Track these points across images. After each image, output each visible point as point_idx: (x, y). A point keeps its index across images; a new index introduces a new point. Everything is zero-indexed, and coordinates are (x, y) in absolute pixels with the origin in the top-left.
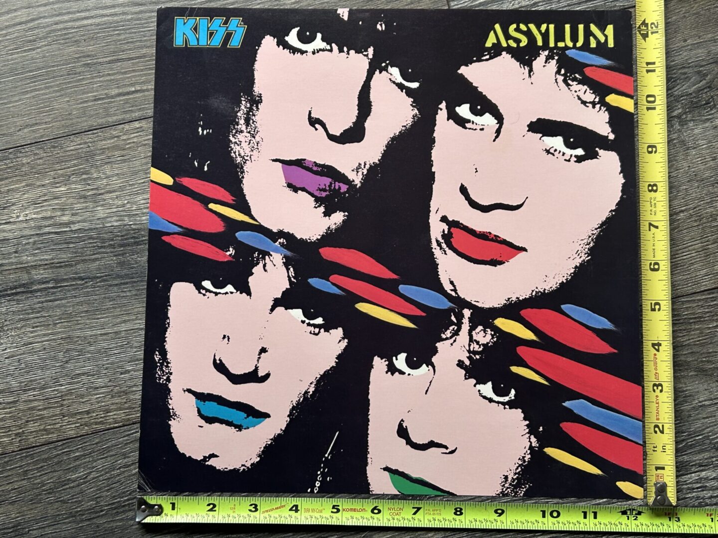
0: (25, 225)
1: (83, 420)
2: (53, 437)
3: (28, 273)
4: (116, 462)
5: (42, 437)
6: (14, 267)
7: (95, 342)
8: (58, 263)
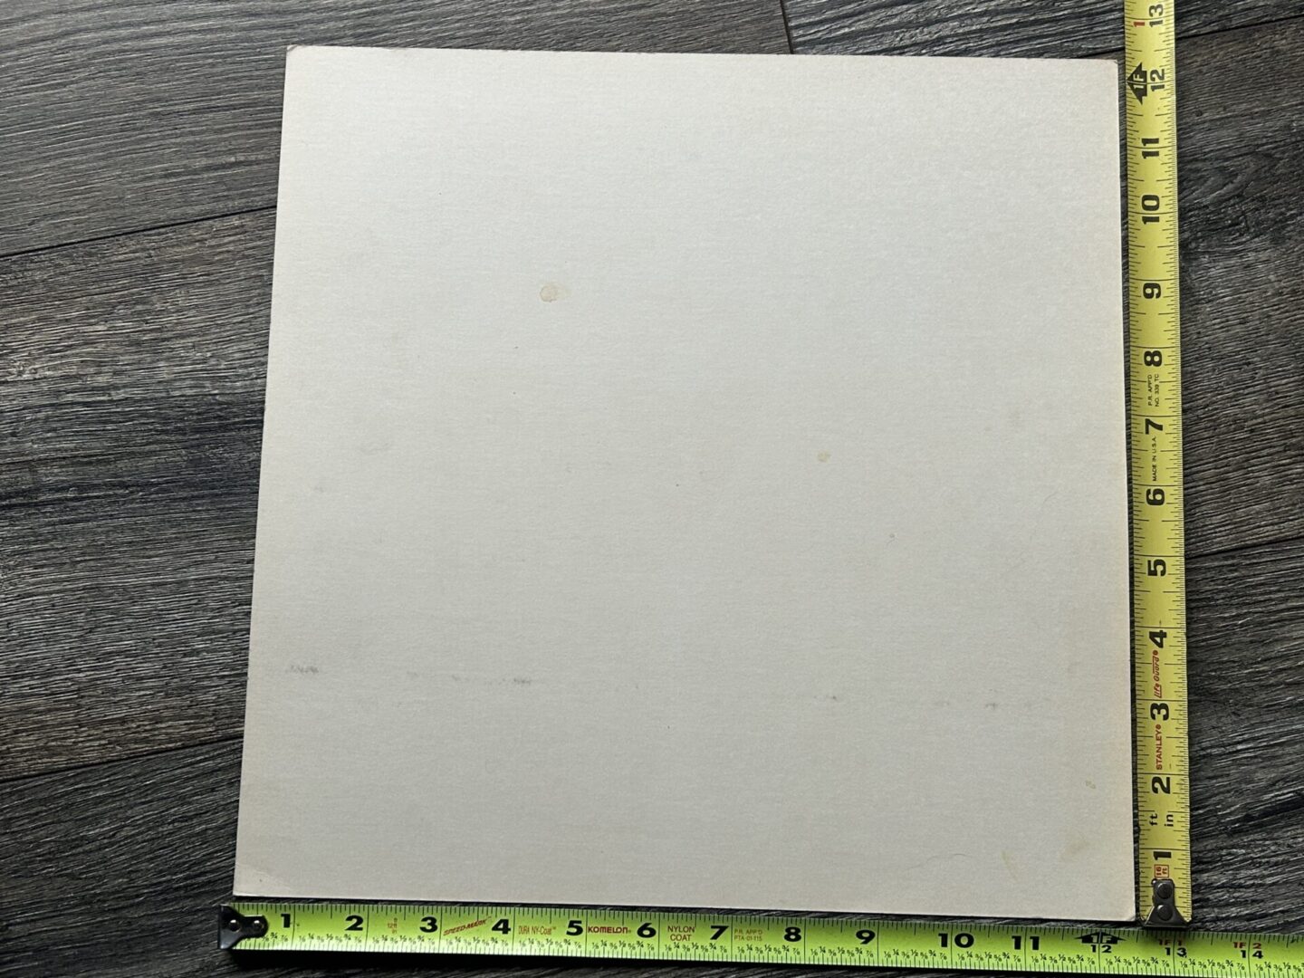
0: (32, 388)
1: (114, 734)
2: (61, 761)
3: (33, 471)
4: (167, 811)
5: (40, 761)
6: (8, 460)
7: (142, 597)
8: (85, 457)
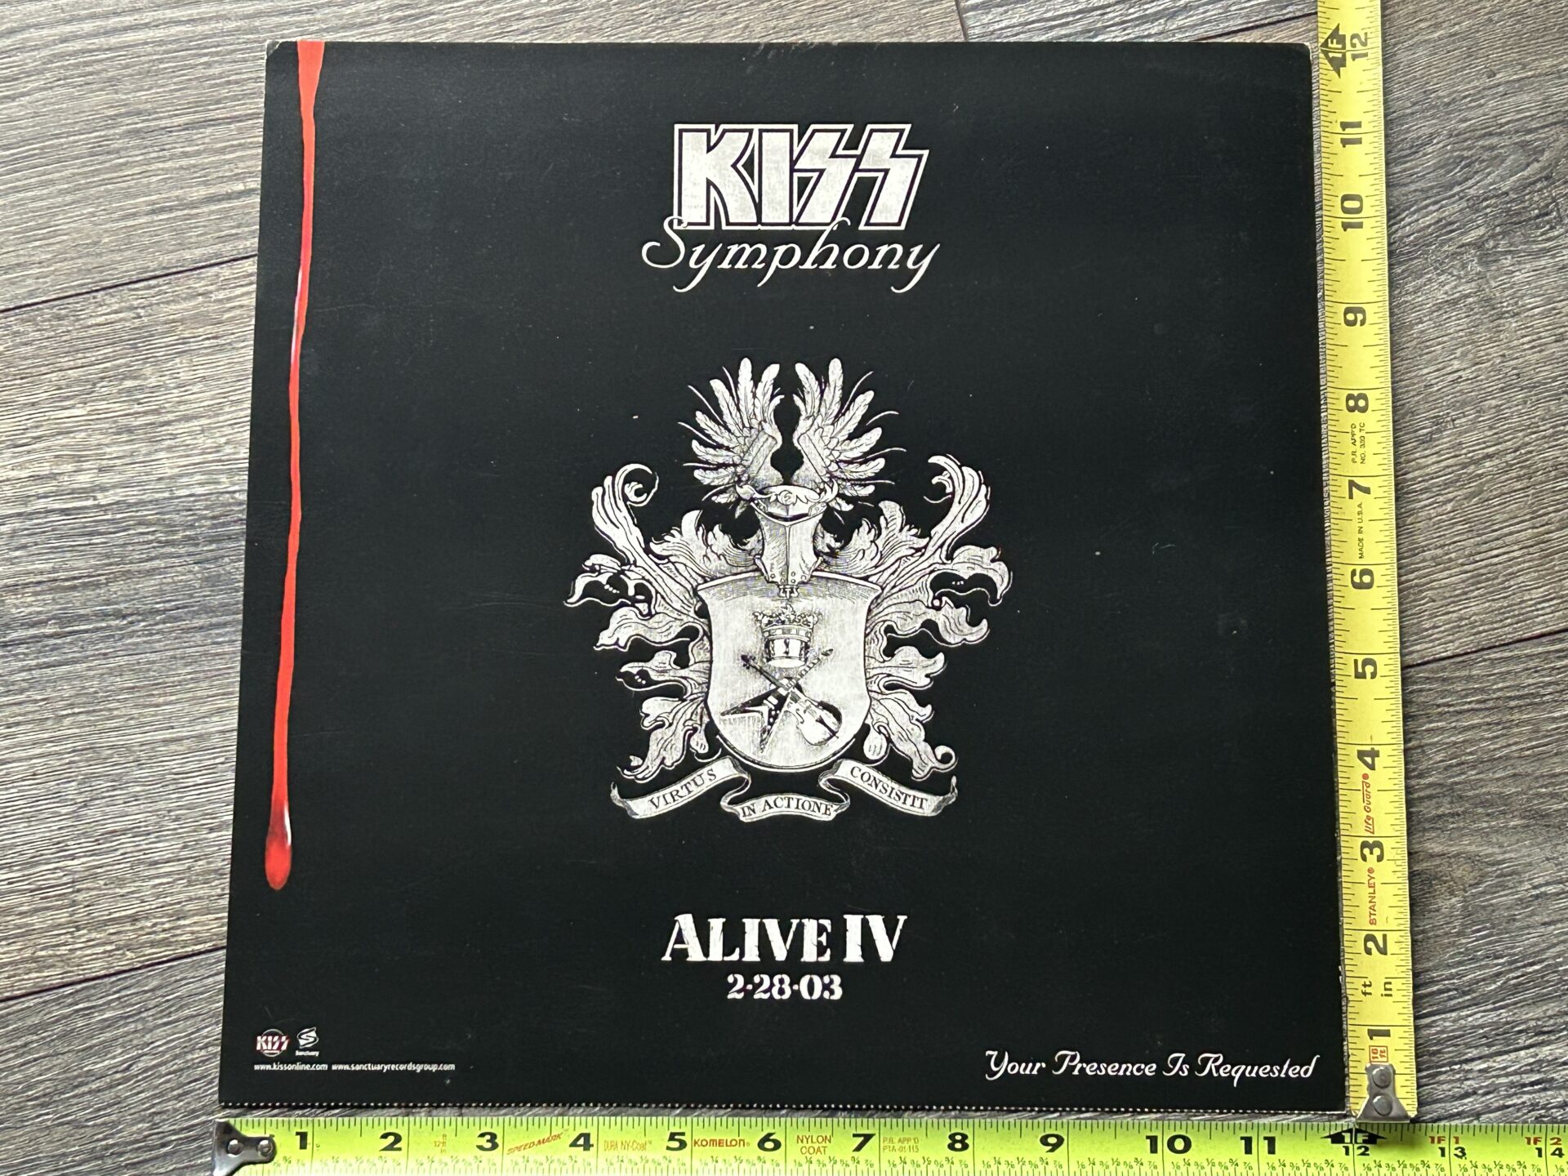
1: (121, 936)
2: (53, 976)
5: (26, 977)
7: (150, 758)
8: (66, 580)
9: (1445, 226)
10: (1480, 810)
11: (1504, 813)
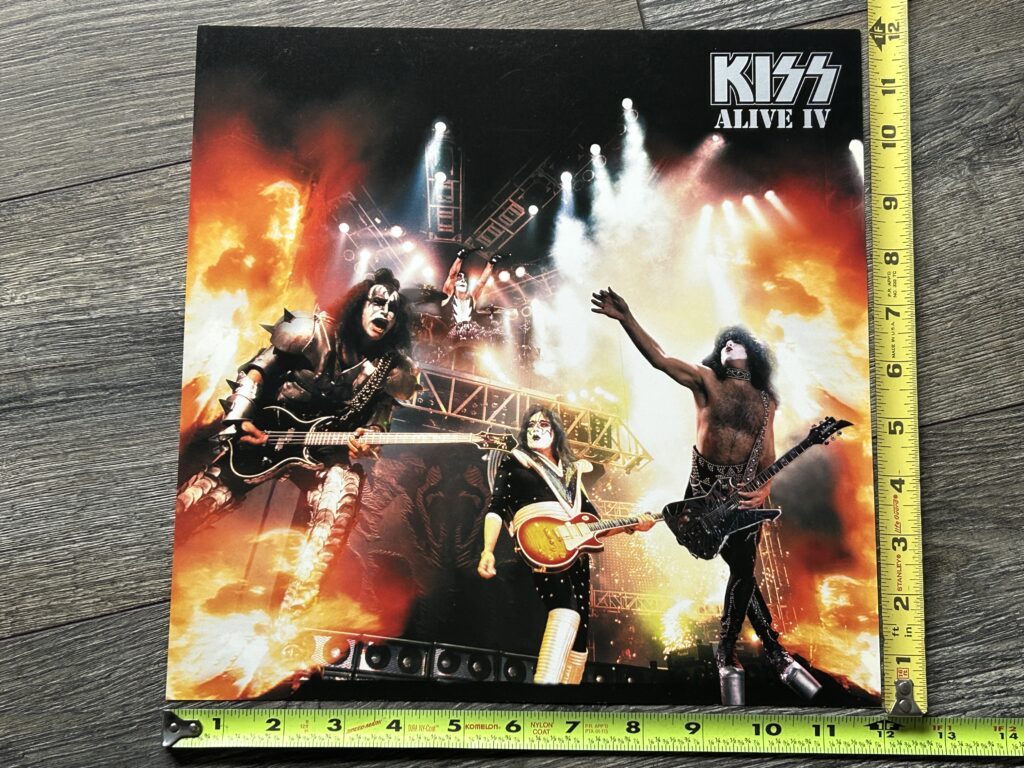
1: (105, 593)
2: (62, 617)
3: (27, 379)
5: (44, 618)
6: (6, 371)
7: (124, 479)
8: (71, 366)
9: (947, 146)
10: (967, 518)
11: (982, 520)
